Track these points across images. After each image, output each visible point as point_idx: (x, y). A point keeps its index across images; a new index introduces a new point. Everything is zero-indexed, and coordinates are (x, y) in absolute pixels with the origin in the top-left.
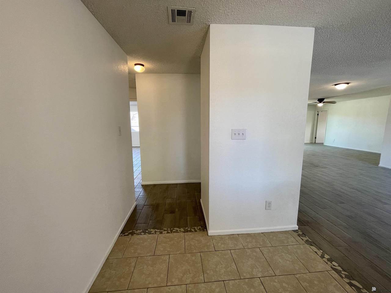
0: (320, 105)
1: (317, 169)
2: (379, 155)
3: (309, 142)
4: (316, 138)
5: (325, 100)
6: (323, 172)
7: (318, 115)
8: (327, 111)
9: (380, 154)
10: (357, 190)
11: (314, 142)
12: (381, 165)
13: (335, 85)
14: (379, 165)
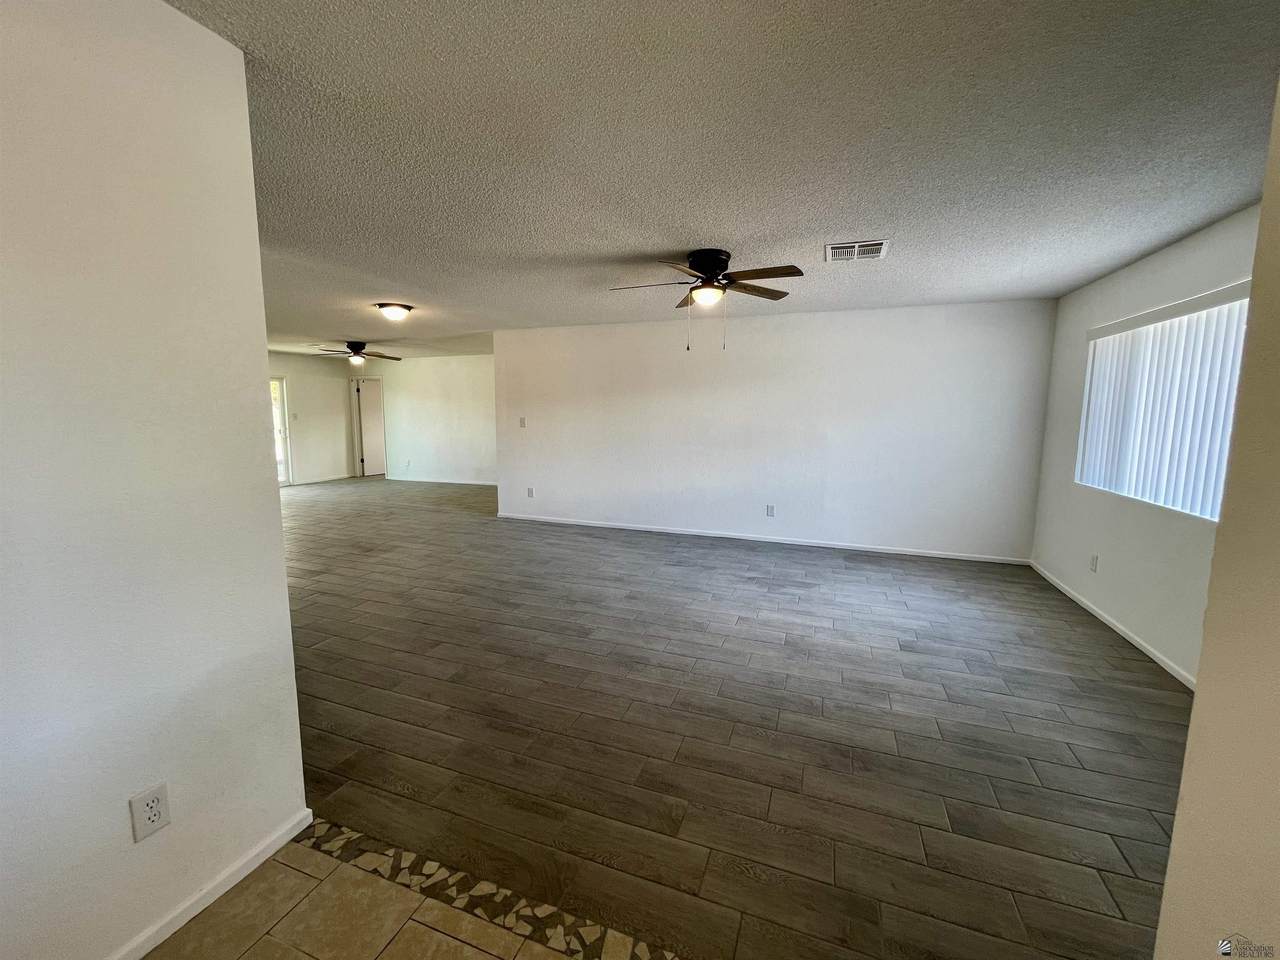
0: (357, 361)
1: (372, 560)
2: (492, 491)
3: (346, 476)
4: (362, 461)
5: (368, 349)
6: (388, 565)
7: (358, 390)
8: (379, 380)
9: (494, 489)
10: (465, 592)
11: (359, 473)
12: (501, 514)
13: (382, 305)
14: (499, 513)
